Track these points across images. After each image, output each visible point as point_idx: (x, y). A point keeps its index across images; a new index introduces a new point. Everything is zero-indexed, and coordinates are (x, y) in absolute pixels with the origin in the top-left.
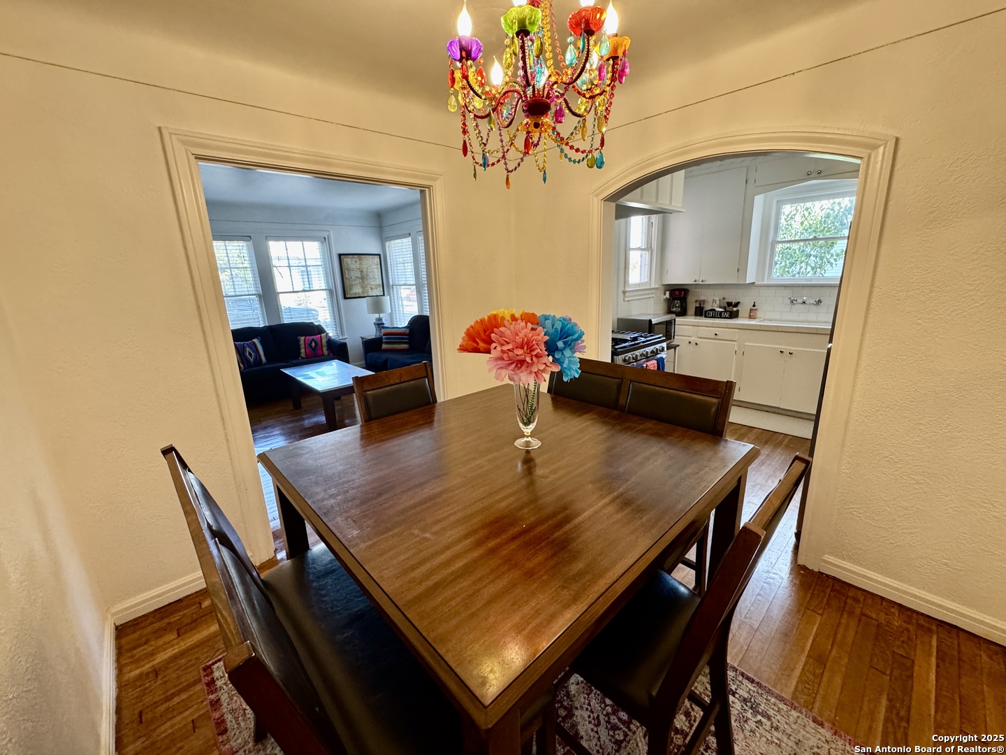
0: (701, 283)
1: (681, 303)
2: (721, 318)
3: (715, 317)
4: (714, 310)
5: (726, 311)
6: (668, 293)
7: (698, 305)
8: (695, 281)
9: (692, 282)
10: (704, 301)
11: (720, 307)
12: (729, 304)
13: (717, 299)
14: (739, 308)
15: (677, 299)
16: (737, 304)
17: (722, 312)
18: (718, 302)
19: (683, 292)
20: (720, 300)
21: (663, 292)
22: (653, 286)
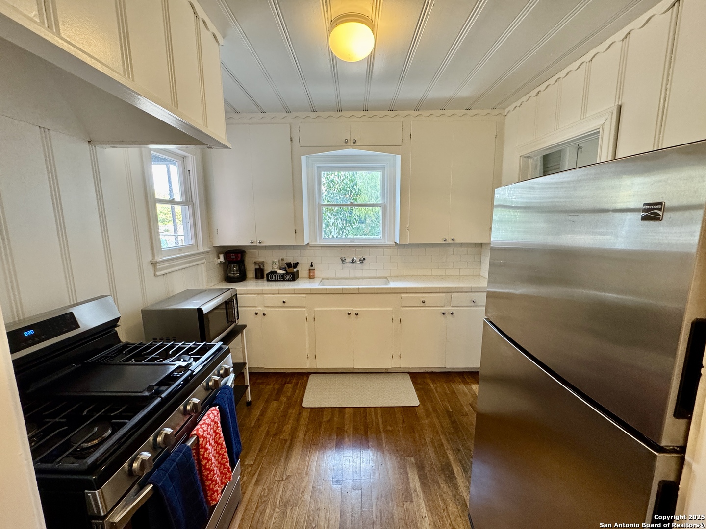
0: (259, 245)
1: (239, 266)
2: (284, 280)
3: (278, 281)
4: (275, 273)
5: (287, 273)
6: (221, 256)
7: (257, 267)
8: (252, 243)
9: (248, 244)
10: (263, 263)
11: (281, 269)
12: (289, 265)
13: (276, 260)
14: (298, 268)
15: (233, 262)
16: (296, 265)
17: (284, 274)
18: (277, 264)
19: (239, 255)
20: (279, 261)
21: (216, 256)
22: (202, 250)
